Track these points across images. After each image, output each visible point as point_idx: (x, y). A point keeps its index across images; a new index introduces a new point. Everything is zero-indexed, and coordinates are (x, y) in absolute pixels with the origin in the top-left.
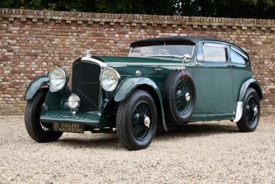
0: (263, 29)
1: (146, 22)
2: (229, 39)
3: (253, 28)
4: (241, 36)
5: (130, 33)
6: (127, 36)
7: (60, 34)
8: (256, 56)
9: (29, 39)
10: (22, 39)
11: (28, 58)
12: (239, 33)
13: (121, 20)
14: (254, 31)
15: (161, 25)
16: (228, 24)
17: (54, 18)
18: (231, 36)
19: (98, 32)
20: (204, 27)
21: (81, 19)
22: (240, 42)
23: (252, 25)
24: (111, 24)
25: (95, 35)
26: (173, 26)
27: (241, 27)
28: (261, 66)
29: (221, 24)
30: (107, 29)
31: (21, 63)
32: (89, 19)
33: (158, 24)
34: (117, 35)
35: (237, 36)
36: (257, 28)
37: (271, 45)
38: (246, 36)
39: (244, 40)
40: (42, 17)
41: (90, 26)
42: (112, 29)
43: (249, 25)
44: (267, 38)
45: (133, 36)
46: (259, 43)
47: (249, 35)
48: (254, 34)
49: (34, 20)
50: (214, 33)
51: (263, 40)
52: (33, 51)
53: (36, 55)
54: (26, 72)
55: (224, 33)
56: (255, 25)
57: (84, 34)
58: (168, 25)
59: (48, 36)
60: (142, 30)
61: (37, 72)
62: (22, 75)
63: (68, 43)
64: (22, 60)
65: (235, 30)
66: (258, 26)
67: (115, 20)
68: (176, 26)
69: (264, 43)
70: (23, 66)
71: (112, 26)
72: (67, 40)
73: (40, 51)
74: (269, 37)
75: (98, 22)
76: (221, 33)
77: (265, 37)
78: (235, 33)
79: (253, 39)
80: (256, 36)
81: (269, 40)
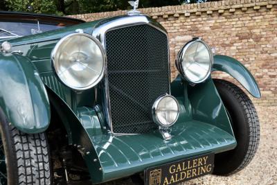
0: (208, 12)
2: (173, 28)
3: (197, 13)
4: (185, 24)
12: (183, 21)
14: (199, 16)
16: (169, 13)
18: (175, 25)
22: (185, 30)
23: (195, 10)
27: (183, 14)
29: (161, 14)
35: (181, 24)
36: (202, 12)
37: (220, 30)
38: (191, 23)
39: (188, 27)
43: (192, 11)
44: (216, 22)
46: (207, 28)
47: (194, 22)
48: (200, 19)
51: (211, 25)
56: (199, 10)
65: (178, 17)
66: (203, 10)
69: (213, 28)
74: (218, 21)
77: (213, 21)
78: (178, 21)
79: (200, 26)
80: (202, 22)
81: (217, 24)
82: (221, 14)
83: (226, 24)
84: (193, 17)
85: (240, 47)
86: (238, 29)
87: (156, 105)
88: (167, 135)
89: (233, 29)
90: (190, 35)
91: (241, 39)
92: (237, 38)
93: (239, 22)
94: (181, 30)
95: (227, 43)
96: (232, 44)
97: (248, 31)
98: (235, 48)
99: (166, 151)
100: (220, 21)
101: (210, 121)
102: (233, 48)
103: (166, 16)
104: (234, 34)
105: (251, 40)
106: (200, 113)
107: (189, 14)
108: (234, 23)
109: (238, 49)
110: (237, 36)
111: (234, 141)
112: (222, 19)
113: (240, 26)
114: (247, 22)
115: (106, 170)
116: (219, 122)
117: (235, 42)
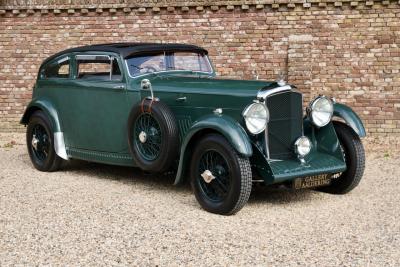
0: (336, 4)
1: (159, 5)
2: (286, 22)
3: (320, 4)
4: (303, 17)
5: (140, 21)
6: (136, 26)
7: (49, 27)
8: (329, 47)
9: (12, 35)
10: (5, 36)
11: (13, 60)
12: (300, 13)
13: (123, 5)
14: (323, 8)
15: (180, 7)
16: (281, 1)
17: (38, 7)
18: (288, 18)
19: (97, 23)
20: (243, 7)
21: (72, 6)
22: (303, 27)
24: (111, 11)
25: (93, 26)
26: (198, 8)
27: (301, 4)
28: (339, 62)
30: (108, 18)
31: (6, 66)
32: (82, 6)
33: (176, 8)
34: (123, 26)
35: (298, 18)
36: (328, 3)
37: (353, 29)
38: (312, 17)
39: (309, 22)
40: (23, 7)
41: (85, 15)
42: (115, 18)
43: (313, 1)
44: (347, 18)
45: (144, 26)
46: (335, 26)
47: (316, 15)
48: (324, 12)
49: (14, 12)
50: (260, 14)
51: (340, 21)
52: (19, 51)
53: (21, 57)
54: (13, 78)
55: (278, 13)
57: (80, 26)
58: (190, 7)
59: (34, 31)
60: (156, 17)
61: (25, 78)
62: (8, 81)
63: (60, 40)
64: (7, 63)
65: (293, 8)
67: (115, 6)
68: (201, 8)
69: (343, 26)
70: (8, 71)
71: (113, 14)
72: (58, 35)
73: (28, 51)
74: (350, 16)
75: (94, 10)
76: (272, 14)
77: (343, 17)
78: (293, 13)
79: (324, 21)
80: (328, 16)
81: (349, 21)
82: (354, 7)
83: (361, 21)
84: (315, 8)
85: (380, 54)
86: (377, 29)
87: (297, 143)
88: (303, 161)
89: (371, 29)
90: (310, 33)
91: (381, 43)
92: (376, 42)
93: (378, 20)
94: (297, 26)
95: (362, 47)
96: (368, 49)
97: (390, 33)
98: (372, 55)
99: (304, 169)
100: (353, 16)
101: (331, 153)
102: (369, 55)
103: (277, 6)
104: (371, 36)
105: (394, 45)
106: (323, 147)
107: (309, 5)
108: (371, 20)
109: (377, 57)
110: (375, 38)
111: (344, 166)
112: (355, 15)
113: (380, 24)
114: (390, 19)
115: (276, 176)
116: (337, 154)
117: (373, 47)
